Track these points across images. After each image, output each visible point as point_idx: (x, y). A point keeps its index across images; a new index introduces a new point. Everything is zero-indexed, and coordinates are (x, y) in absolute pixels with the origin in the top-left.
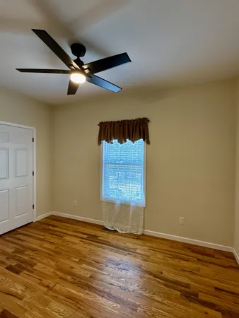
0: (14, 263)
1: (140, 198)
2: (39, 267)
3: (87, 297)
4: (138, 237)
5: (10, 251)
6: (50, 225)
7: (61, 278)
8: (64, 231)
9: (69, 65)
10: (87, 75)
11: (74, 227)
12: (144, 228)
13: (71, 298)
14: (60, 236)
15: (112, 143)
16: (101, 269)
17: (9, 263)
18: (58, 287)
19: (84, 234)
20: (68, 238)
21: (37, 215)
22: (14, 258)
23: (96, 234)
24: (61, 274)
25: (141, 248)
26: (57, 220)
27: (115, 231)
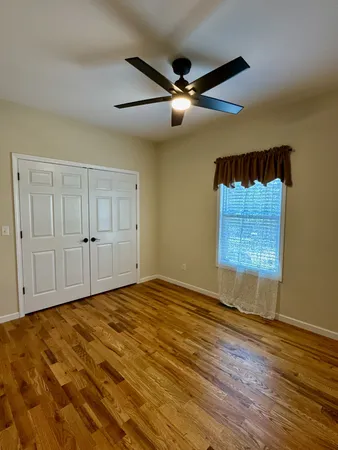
0: (116, 322)
1: (273, 266)
2: (139, 330)
3: (189, 374)
4: (267, 322)
5: (114, 309)
6: (155, 290)
7: (161, 347)
8: (169, 298)
9: (170, 89)
10: (193, 98)
11: (181, 295)
12: (277, 310)
13: (168, 368)
14: (165, 303)
15: (233, 187)
16: (209, 349)
17: (111, 320)
18: (157, 355)
19: (193, 305)
20: (172, 307)
21: (141, 277)
22: (116, 316)
23: (208, 308)
24: (162, 343)
25: (269, 337)
26: (161, 285)
27: (234, 309)
